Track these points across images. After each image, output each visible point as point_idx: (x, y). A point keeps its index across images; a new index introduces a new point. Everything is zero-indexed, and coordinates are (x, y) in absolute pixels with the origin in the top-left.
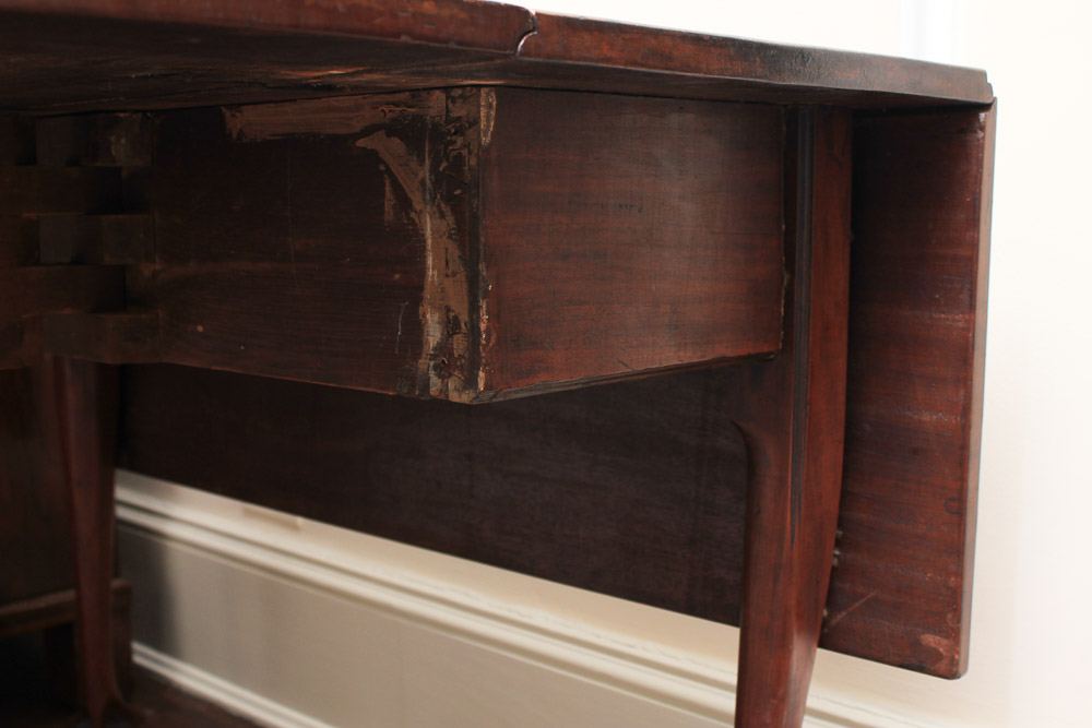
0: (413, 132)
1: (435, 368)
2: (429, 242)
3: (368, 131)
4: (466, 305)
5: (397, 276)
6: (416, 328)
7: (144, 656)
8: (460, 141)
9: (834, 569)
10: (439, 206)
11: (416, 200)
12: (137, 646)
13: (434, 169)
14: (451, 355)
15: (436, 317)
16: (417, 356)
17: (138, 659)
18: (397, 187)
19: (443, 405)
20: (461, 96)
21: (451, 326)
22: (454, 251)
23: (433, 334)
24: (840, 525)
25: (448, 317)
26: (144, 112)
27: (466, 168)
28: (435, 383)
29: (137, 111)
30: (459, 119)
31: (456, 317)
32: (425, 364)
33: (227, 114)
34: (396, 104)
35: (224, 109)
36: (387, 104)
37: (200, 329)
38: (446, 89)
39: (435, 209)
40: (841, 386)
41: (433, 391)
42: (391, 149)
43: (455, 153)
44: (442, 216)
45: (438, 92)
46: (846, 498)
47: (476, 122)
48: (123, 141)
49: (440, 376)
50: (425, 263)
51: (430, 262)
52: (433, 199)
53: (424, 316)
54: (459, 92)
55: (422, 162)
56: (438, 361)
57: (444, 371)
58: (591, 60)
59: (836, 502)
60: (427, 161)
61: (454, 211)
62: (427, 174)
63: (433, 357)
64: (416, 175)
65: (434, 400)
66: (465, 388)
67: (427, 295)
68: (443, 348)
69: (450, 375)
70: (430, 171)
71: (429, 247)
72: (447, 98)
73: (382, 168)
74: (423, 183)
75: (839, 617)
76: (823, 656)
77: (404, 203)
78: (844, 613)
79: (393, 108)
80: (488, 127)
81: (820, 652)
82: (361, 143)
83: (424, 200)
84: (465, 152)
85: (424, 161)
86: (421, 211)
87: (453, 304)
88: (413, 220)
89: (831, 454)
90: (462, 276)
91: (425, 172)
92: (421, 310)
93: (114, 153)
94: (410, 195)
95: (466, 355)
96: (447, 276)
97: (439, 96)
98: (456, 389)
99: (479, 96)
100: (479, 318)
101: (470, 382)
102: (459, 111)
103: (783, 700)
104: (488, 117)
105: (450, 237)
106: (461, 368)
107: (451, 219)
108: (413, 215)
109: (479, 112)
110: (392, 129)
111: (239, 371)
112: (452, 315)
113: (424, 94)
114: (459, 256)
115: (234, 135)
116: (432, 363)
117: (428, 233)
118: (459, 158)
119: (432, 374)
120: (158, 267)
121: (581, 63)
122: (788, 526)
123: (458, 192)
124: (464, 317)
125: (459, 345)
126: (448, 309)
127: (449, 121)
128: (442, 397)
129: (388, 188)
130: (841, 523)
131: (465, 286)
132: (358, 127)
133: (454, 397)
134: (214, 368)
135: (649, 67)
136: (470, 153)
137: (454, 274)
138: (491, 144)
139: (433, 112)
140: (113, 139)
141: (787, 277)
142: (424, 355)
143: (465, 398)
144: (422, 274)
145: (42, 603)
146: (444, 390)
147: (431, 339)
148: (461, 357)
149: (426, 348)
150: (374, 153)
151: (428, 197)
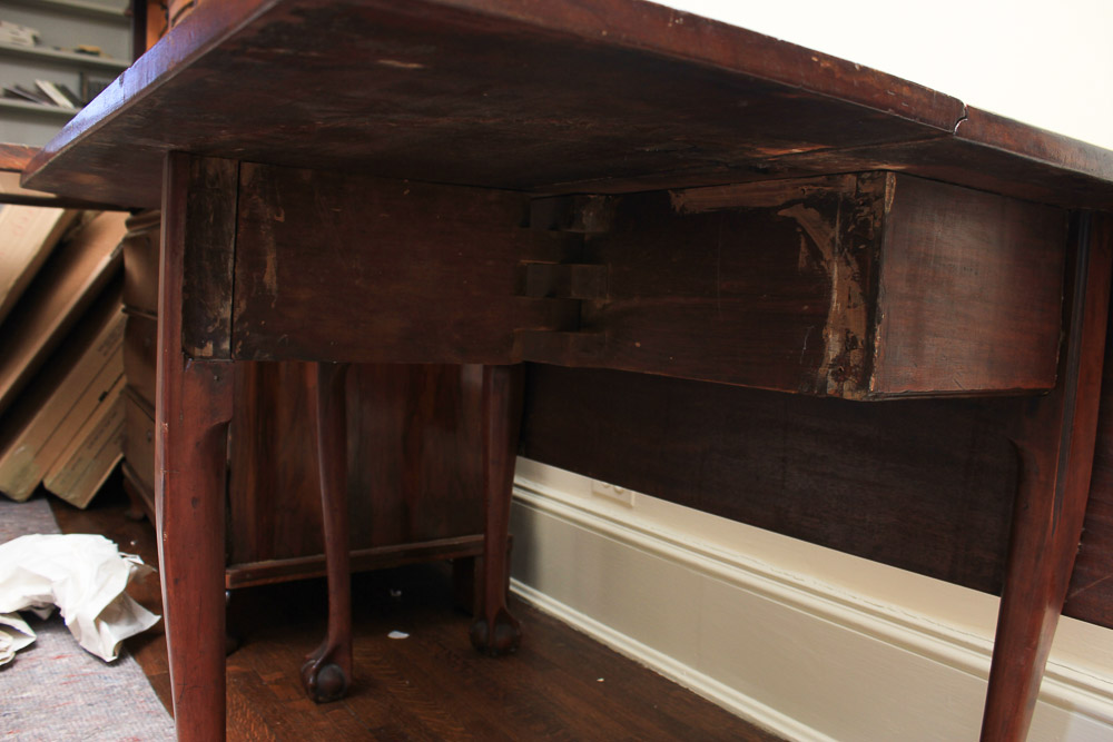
0: (827, 206)
1: (833, 374)
2: (835, 283)
3: (789, 204)
4: (864, 329)
5: (806, 307)
6: (819, 345)
7: (516, 586)
8: (866, 210)
9: (1077, 556)
10: (846, 257)
11: (827, 253)
12: (512, 580)
13: (843, 231)
14: (847, 364)
15: (837, 337)
16: (818, 365)
17: (512, 588)
18: (811, 244)
19: (838, 402)
20: (869, 178)
21: (849, 343)
22: (856, 289)
23: (834, 348)
24: (1084, 525)
25: (847, 337)
26: (607, 195)
27: (871, 229)
28: (832, 386)
29: (602, 194)
30: (867, 194)
31: (854, 338)
32: (824, 371)
33: (673, 195)
34: (813, 184)
35: (670, 192)
36: (807, 184)
37: (638, 345)
38: (858, 174)
39: (842, 259)
40: (1094, 420)
41: (830, 391)
42: (808, 217)
43: (862, 219)
44: (848, 263)
45: (850, 176)
46: (1091, 503)
47: (881, 196)
48: (591, 214)
49: (836, 380)
50: (830, 298)
51: (835, 297)
52: (841, 252)
53: (827, 336)
54: (869, 175)
55: (833, 225)
56: (836, 369)
57: (840, 376)
58: (998, 145)
59: (1085, 504)
60: (838, 225)
61: (858, 260)
62: (837, 234)
63: (832, 366)
64: (828, 235)
65: (830, 398)
66: (857, 389)
67: (831, 321)
68: (841, 360)
69: (845, 379)
70: (840, 232)
71: (835, 286)
72: (858, 180)
73: (799, 230)
74: (833, 240)
75: (1077, 592)
76: (1065, 622)
77: (816, 254)
78: (1082, 590)
79: (811, 187)
80: (889, 199)
81: (1063, 618)
82: (781, 213)
83: (833, 253)
84: (871, 218)
85: (835, 225)
86: (830, 261)
87: (852, 328)
88: (823, 267)
89: (1084, 469)
90: (862, 307)
91: (836, 233)
92: (824, 332)
93: (584, 222)
94: (821, 249)
95: (861, 365)
96: (849, 307)
97: (851, 179)
98: (850, 390)
99: (885, 177)
100: (874, 337)
101: (863, 384)
102: (867, 188)
103: (1035, 648)
104: (890, 193)
105: (854, 279)
106: (856, 375)
107: (855, 266)
108: (823, 263)
109: (884, 189)
110: (808, 203)
111: (667, 375)
112: (850, 335)
113: (838, 177)
114: (861, 294)
115: (677, 209)
116: (830, 371)
117: (835, 276)
118: (866, 222)
119: (830, 378)
120: (608, 301)
121: (991, 146)
122: (1052, 519)
123: (862, 247)
124: (861, 337)
125: (855, 357)
126: (848, 331)
127: (858, 195)
128: (837, 395)
129: (803, 244)
130: (1087, 522)
131: (864, 314)
132: (781, 201)
133: (848, 395)
134: (646, 372)
135: (1030, 155)
136: (875, 218)
137: (855, 306)
138: (891, 213)
139: (844, 190)
140: (584, 212)
141: (1062, 334)
142: (824, 365)
143: (857, 396)
144: (828, 306)
145: (456, 541)
146: (840, 391)
147: (831, 353)
148: (855, 366)
149: (826, 359)
150: (793, 221)
151: (837, 250)
